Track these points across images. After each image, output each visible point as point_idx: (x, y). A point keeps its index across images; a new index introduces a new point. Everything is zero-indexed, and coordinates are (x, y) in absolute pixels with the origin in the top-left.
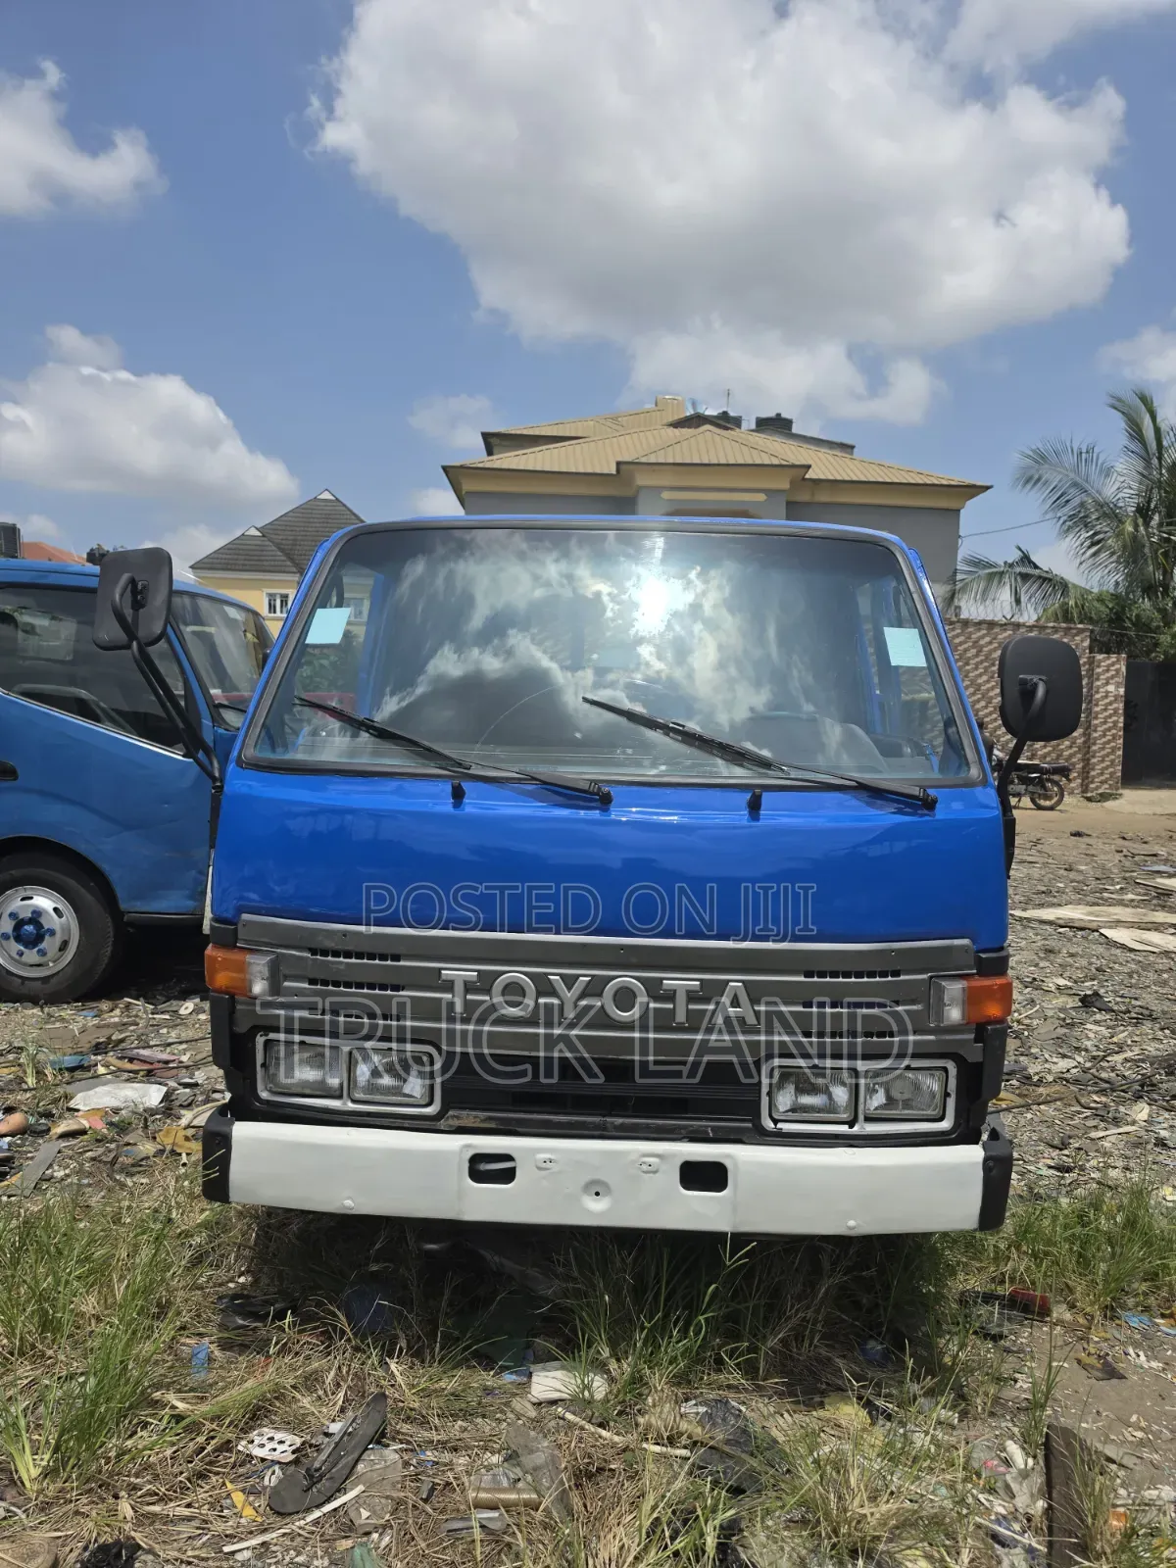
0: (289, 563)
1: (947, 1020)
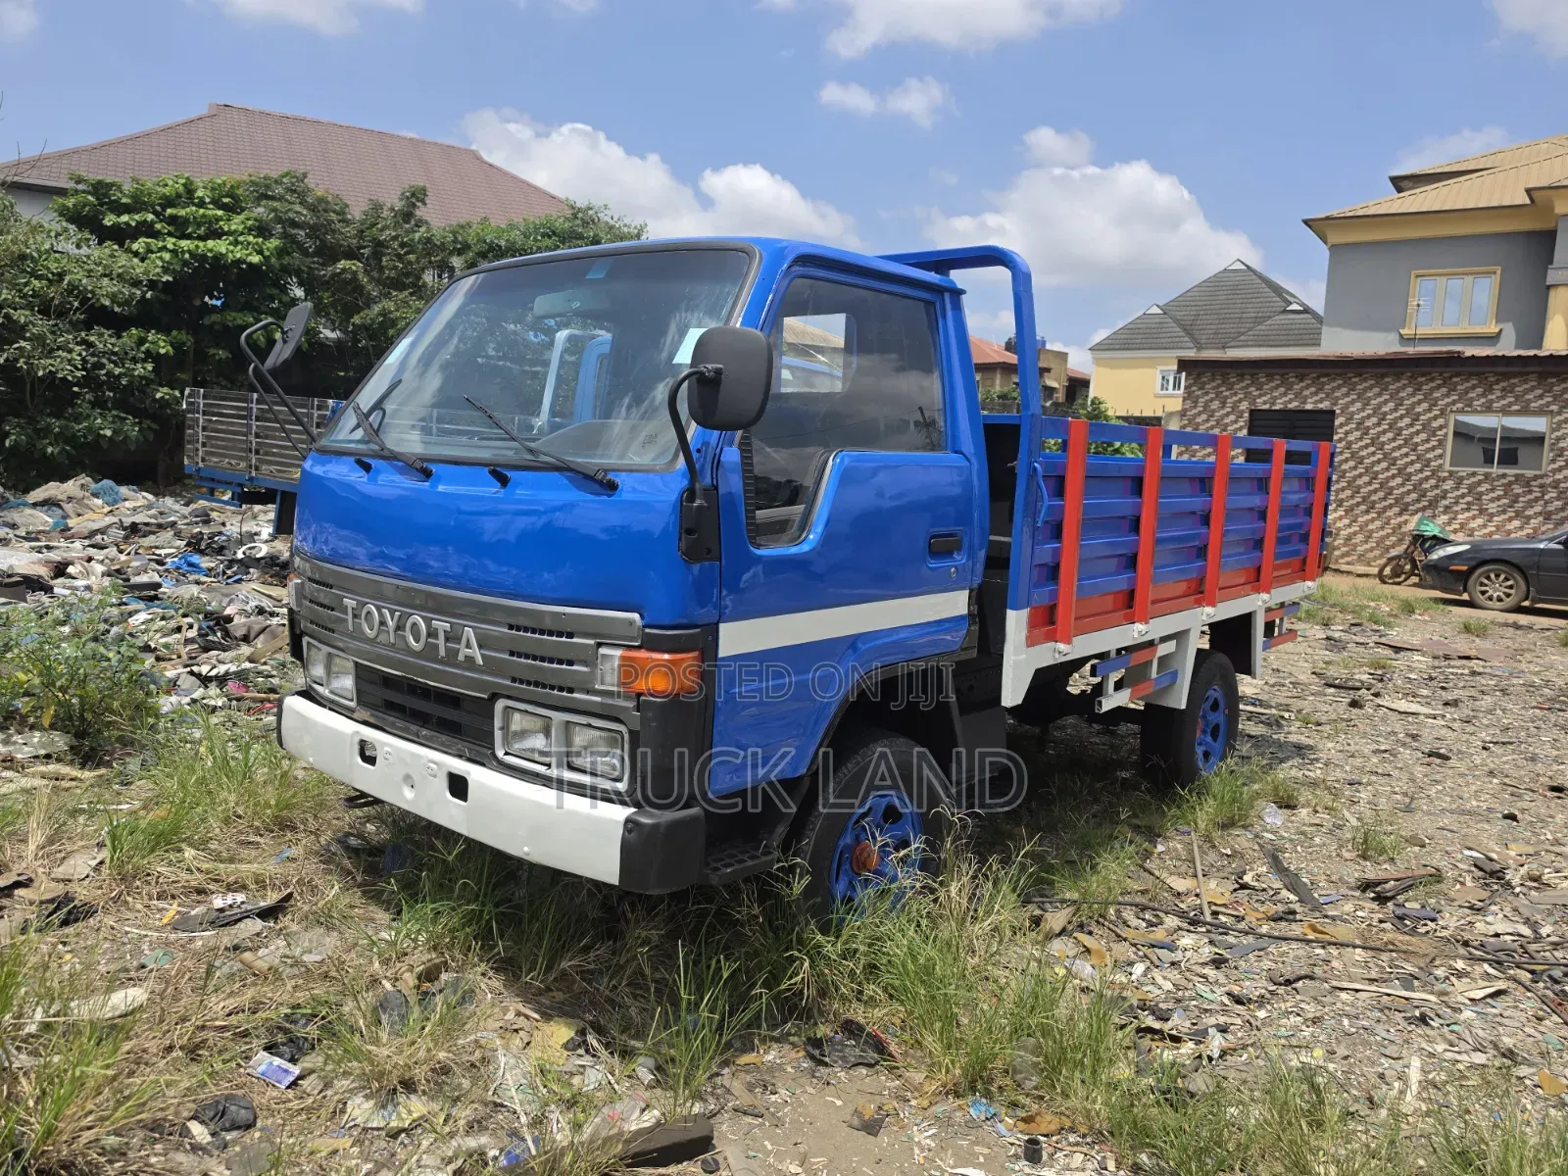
0: (1187, 339)
1: (602, 684)
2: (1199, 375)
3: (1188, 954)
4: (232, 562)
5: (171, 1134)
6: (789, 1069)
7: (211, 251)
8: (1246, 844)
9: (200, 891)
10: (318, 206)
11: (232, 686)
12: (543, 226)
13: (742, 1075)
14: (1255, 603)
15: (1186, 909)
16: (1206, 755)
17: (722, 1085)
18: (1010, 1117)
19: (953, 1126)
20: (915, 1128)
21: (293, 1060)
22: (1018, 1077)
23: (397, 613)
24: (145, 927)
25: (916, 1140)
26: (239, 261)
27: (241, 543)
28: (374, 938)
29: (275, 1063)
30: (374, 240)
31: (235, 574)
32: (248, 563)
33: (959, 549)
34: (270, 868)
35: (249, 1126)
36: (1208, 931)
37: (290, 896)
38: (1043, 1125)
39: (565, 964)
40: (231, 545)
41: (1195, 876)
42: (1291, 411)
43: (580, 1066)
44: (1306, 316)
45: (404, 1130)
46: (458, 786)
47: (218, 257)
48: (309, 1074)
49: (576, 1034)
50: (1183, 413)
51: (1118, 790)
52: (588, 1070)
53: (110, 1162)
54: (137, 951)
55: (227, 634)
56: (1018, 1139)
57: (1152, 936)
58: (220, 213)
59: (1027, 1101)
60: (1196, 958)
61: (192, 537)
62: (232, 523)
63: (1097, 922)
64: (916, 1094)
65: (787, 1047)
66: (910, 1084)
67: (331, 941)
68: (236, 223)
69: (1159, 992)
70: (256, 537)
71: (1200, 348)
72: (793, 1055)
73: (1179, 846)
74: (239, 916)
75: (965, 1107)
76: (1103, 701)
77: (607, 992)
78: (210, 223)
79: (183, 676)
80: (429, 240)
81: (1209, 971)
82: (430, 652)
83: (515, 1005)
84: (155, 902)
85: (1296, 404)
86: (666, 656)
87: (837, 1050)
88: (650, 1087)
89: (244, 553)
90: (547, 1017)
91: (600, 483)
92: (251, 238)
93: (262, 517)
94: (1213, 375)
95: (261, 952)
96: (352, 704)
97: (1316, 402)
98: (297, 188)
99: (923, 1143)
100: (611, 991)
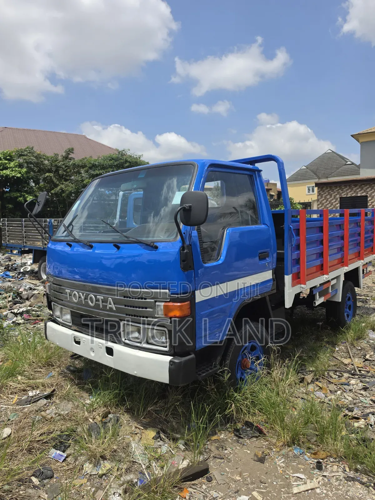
0: (315, 176)
1: (158, 315)
2: (322, 188)
3: (355, 386)
4: (20, 273)
5: (26, 482)
6: (230, 441)
7: (5, 174)
8: (365, 345)
9: (24, 390)
10: (38, 157)
11: (25, 316)
12: (109, 157)
13: (214, 444)
14: (359, 264)
15: (350, 370)
16: (348, 316)
17: (208, 448)
18: (309, 453)
19: (289, 458)
20: (277, 459)
21: (64, 452)
22: (309, 438)
23: (85, 294)
24: (8, 405)
25: (278, 464)
26: (13, 177)
27: (22, 267)
28: (84, 403)
29: (58, 453)
30: (56, 166)
31: (21, 277)
32: (24, 273)
33: (268, 257)
34: (46, 380)
35: (52, 477)
36: (359, 377)
37: (54, 390)
38: (321, 455)
39: (149, 409)
40: (19, 268)
41: (350, 357)
42: (353, 197)
43: (159, 445)
44: (353, 165)
45: (104, 474)
46: (110, 351)
47: (7, 176)
48: (69, 456)
49: (157, 434)
50: (318, 200)
51: (320, 330)
52: (162, 446)
53: (7, 495)
54: (6, 414)
55: (21, 298)
56: (313, 461)
57: (341, 381)
58: (6, 162)
59: (314, 447)
60: (358, 388)
61: (6, 266)
62: (19, 260)
63: (322, 378)
64: (275, 447)
65: (227, 432)
66: (272, 443)
67: (70, 405)
68: (12, 164)
69: (347, 401)
70: (26, 264)
71: (319, 178)
72: (230, 435)
73: (343, 348)
74: (38, 399)
75: (292, 450)
76: (316, 302)
77: (164, 417)
78: (4, 165)
79: (9, 314)
80: (74, 164)
81: (362, 392)
82: (97, 306)
83: (134, 424)
84: (10, 396)
85: (354, 194)
86: (179, 304)
87: (245, 432)
88: (184, 451)
89: (23, 270)
90: (146, 428)
91: (152, 247)
92: (17, 169)
93: (27, 257)
94: (327, 187)
95: (48, 412)
96: (70, 324)
97: (361, 193)
98: (31, 151)
99: (280, 465)
100: (165, 417)
